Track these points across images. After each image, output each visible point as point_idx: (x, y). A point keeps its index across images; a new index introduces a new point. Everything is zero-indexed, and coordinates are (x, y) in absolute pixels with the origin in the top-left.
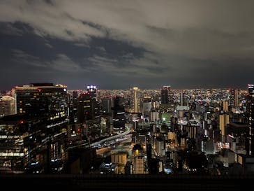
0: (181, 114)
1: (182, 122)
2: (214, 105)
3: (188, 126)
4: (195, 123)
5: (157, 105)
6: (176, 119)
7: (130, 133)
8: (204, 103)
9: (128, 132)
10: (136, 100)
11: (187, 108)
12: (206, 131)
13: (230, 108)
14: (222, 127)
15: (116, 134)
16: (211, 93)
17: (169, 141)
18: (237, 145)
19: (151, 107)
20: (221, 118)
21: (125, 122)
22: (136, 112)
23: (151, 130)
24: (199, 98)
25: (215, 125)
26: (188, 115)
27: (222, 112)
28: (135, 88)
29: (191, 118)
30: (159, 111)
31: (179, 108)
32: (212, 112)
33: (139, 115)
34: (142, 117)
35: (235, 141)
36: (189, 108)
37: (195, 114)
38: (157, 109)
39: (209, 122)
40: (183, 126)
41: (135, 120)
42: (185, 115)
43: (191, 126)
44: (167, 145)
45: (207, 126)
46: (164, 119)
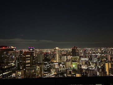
0: (84, 63)
1: (84, 67)
2: (102, 57)
3: (88, 70)
4: (92, 68)
5: (69, 57)
6: (81, 66)
7: (54, 75)
8: (97, 56)
10: (57, 55)
11: (87, 59)
12: (98, 73)
13: (111, 58)
14: (107, 70)
16: (101, 50)
19: (66, 59)
20: (107, 64)
21: (50, 68)
22: (58, 62)
23: (66, 73)
24: (94, 53)
25: (103, 69)
26: (88, 63)
27: (107, 61)
28: (57, 48)
29: (90, 65)
30: (71, 61)
31: (82, 59)
32: (101, 61)
33: (59, 64)
34: (61, 65)
36: (88, 59)
37: (92, 62)
38: (70, 60)
39: (100, 67)
40: (85, 70)
41: (56, 67)
42: (86, 63)
43: (89, 70)
45: (98, 69)
46: (74, 66)
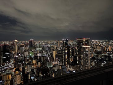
0: (38, 52)
1: (39, 55)
2: (51, 47)
3: (41, 56)
4: (44, 55)
5: (27, 48)
6: (36, 54)
7: (13, 63)
8: (47, 46)
9: (12, 63)
10: (16, 46)
11: (41, 49)
12: (48, 58)
13: (57, 48)
14: (54, 56)
15: (4, 65)
16: (50, 42)
17: (33, 64)
18: (59, 62)
19: (24, 49)
20: (54, 52)
21: (10, 58)
22: (17, 52)
23: (24, 60)
24: (46, 44)
25: (52, 55)
26: (41, 52)
27: (54, 50)
28: (15, 40)
29: (43, 53)
30: (28, 51)
32: (51, 50)
33: (18, 54)
34: (20, 55)
35: (58, 60)
37: (44, 51)
38: (27, 50)
39: (49, 54)
40: (39, 57)
41: (15, 56)
42: (40, 52)
43: (43, 57)
44: (32, 66)
45: (49, 56)
46: (31, 55)
